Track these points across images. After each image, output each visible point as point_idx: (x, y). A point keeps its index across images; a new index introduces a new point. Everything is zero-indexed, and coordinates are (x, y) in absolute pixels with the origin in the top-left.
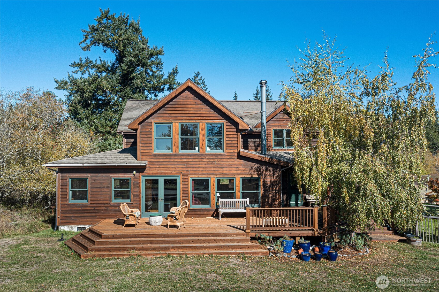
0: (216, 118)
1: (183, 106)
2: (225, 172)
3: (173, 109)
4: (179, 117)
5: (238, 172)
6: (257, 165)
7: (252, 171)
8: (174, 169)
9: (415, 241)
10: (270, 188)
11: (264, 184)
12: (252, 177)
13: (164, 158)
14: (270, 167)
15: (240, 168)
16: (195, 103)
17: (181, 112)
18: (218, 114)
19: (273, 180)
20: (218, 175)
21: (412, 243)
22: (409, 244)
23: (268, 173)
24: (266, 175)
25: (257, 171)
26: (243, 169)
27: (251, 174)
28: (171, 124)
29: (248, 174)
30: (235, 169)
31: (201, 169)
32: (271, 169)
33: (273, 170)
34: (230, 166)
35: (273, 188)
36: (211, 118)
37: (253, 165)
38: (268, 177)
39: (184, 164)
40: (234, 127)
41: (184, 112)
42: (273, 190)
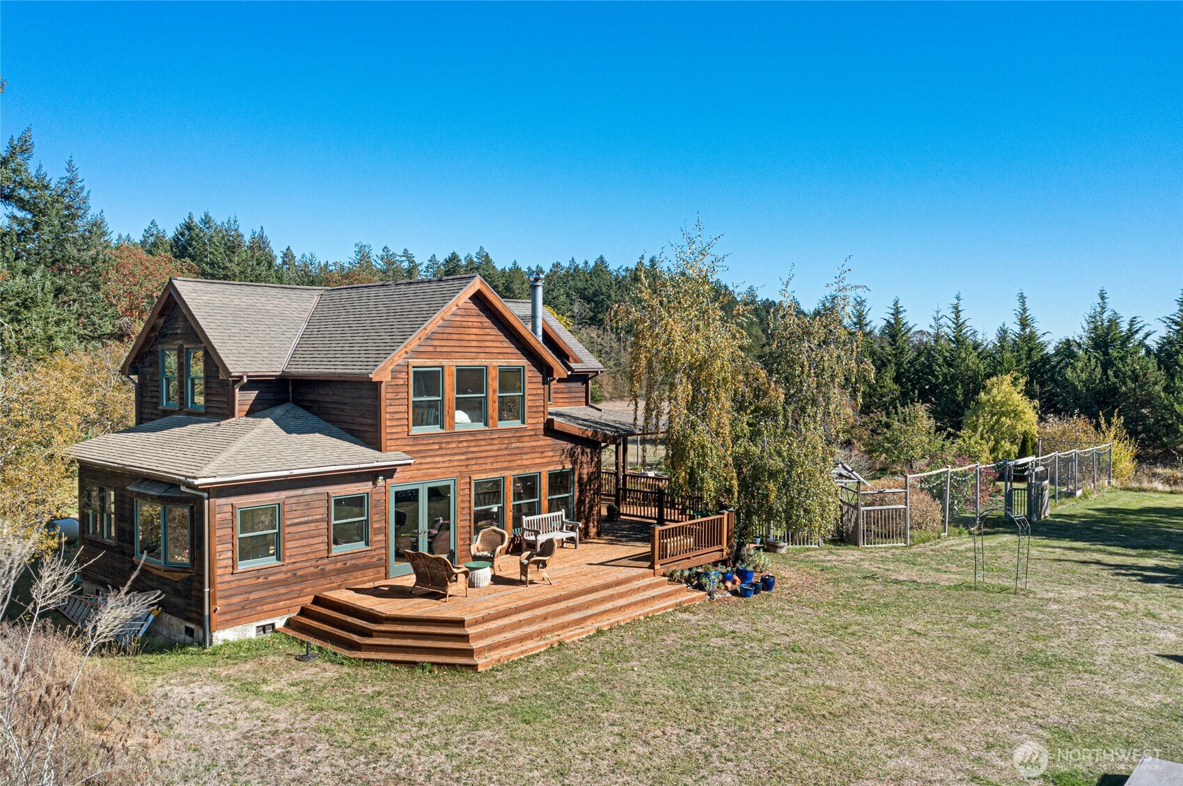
0: (514, 356)
1: (461, 330)
2: (526, 462)
3: (445, 336)
4: (453, 354)
5: (544, 460)
6: (570, 446)
7: (563, 457)
8: (446, 465)
9: (782, 547)
10: (586, 486)
11: (580, 479)
12: (564, 468)
13: (429, 444)
14: (587, 447)
15: (547, 454)
16: (480, 324)
17: (457, 343)
18: (517, 348)
19: (591, 470)
20: (517, 469)
21: (778, 551)
22: (775, 552)
23: (584, 459)
24: (582, 463)
25: (570, 456)
26: (551, 454)
27: (562, 463)
28: (440, 369)
29: (556, 463)
30: (538, 455)
31: (489, 461)
32: (588, 450)
33: (591, 453)
34: (533, 450)
35: (590, 486)
36: (506, 355)
37: (565, 446)
38: (585, 466)
39: (463, 454)
40: (539, 374)
41: (463, 343)
42: (590, 490)
